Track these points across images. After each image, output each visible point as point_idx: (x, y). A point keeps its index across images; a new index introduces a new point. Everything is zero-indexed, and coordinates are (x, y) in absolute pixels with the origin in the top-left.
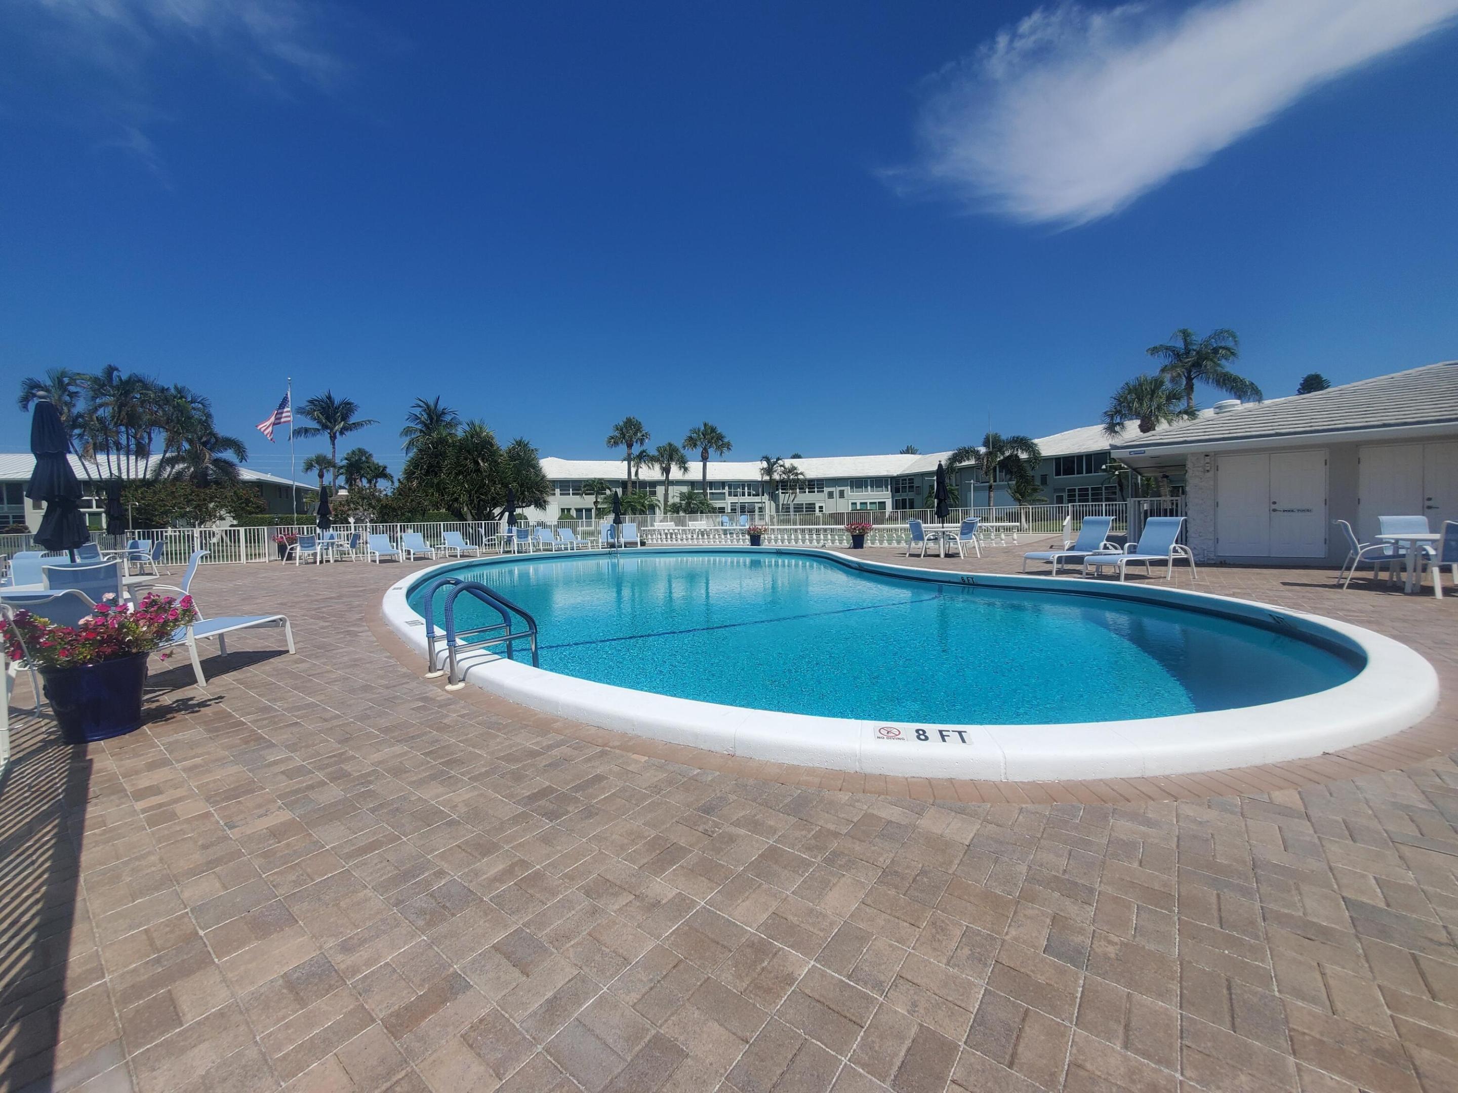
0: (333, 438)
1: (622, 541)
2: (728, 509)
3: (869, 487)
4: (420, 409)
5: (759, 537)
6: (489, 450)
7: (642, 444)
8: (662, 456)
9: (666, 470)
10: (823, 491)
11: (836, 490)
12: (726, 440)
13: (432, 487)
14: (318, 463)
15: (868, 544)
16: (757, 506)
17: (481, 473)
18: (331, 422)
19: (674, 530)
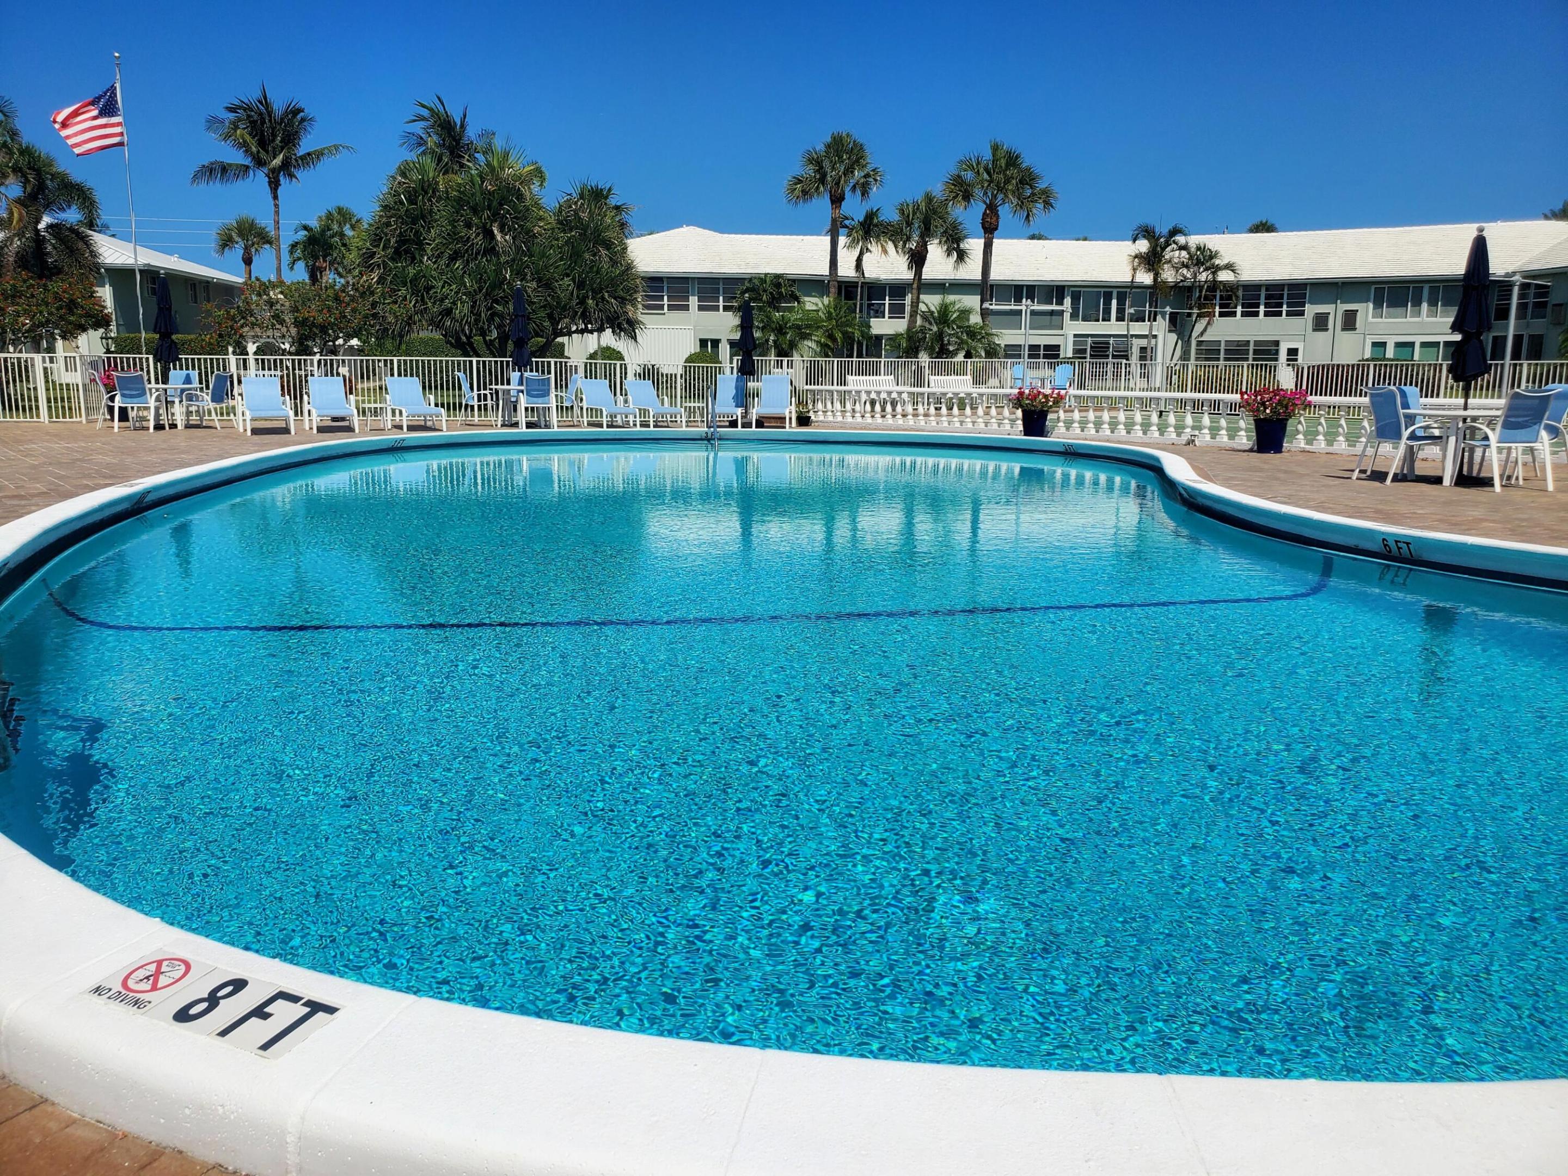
0: (274, 185)
1: (754, 414)
2: (1068, 351)
3: (1425, 306)
4: (422, 124)
5: (1043, 415)
6: (514, 207)
7: (865, 193)
8: (909, 224)
9: (918, 259)
10: (1302, 314)
11: (1335, 311)
12: (1042, 185)
13: (405, 285)
14: (241, 233)
15: (1296, 442)
16: (1137, 344)
17: (497, 255)
18: (267, 152)
19: (890, 393)
